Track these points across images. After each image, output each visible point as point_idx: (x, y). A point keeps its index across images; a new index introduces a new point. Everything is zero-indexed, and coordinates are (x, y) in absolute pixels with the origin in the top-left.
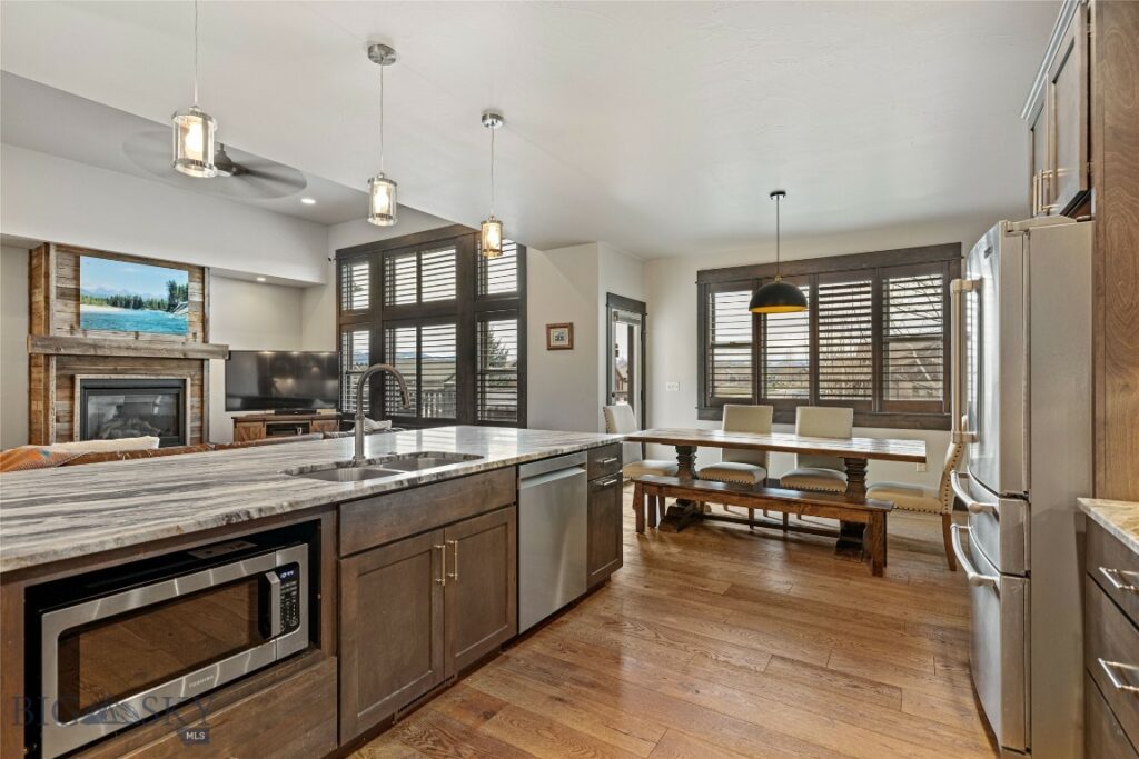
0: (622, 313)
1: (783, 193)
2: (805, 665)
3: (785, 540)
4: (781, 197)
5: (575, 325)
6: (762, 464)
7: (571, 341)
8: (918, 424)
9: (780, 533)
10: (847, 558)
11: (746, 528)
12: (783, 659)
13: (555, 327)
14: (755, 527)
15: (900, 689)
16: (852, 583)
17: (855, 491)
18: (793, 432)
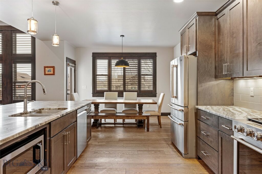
0: (70, 64)
1: (124, 36)
2: (145, 151)
3: (123, 127)
4: (123, 37)
5: (55, 67)
6: (116, 108)
7: (54, 72)
8: (148, 96)
9: (122, 125)
10: (140, 129)
11: (113, 125)
12: (140, 151)
13: (48, 67)
14: (116, 125)
15: (164, 151)
16: (144, 134)
17: (140, 113)
18: (123, 99)
